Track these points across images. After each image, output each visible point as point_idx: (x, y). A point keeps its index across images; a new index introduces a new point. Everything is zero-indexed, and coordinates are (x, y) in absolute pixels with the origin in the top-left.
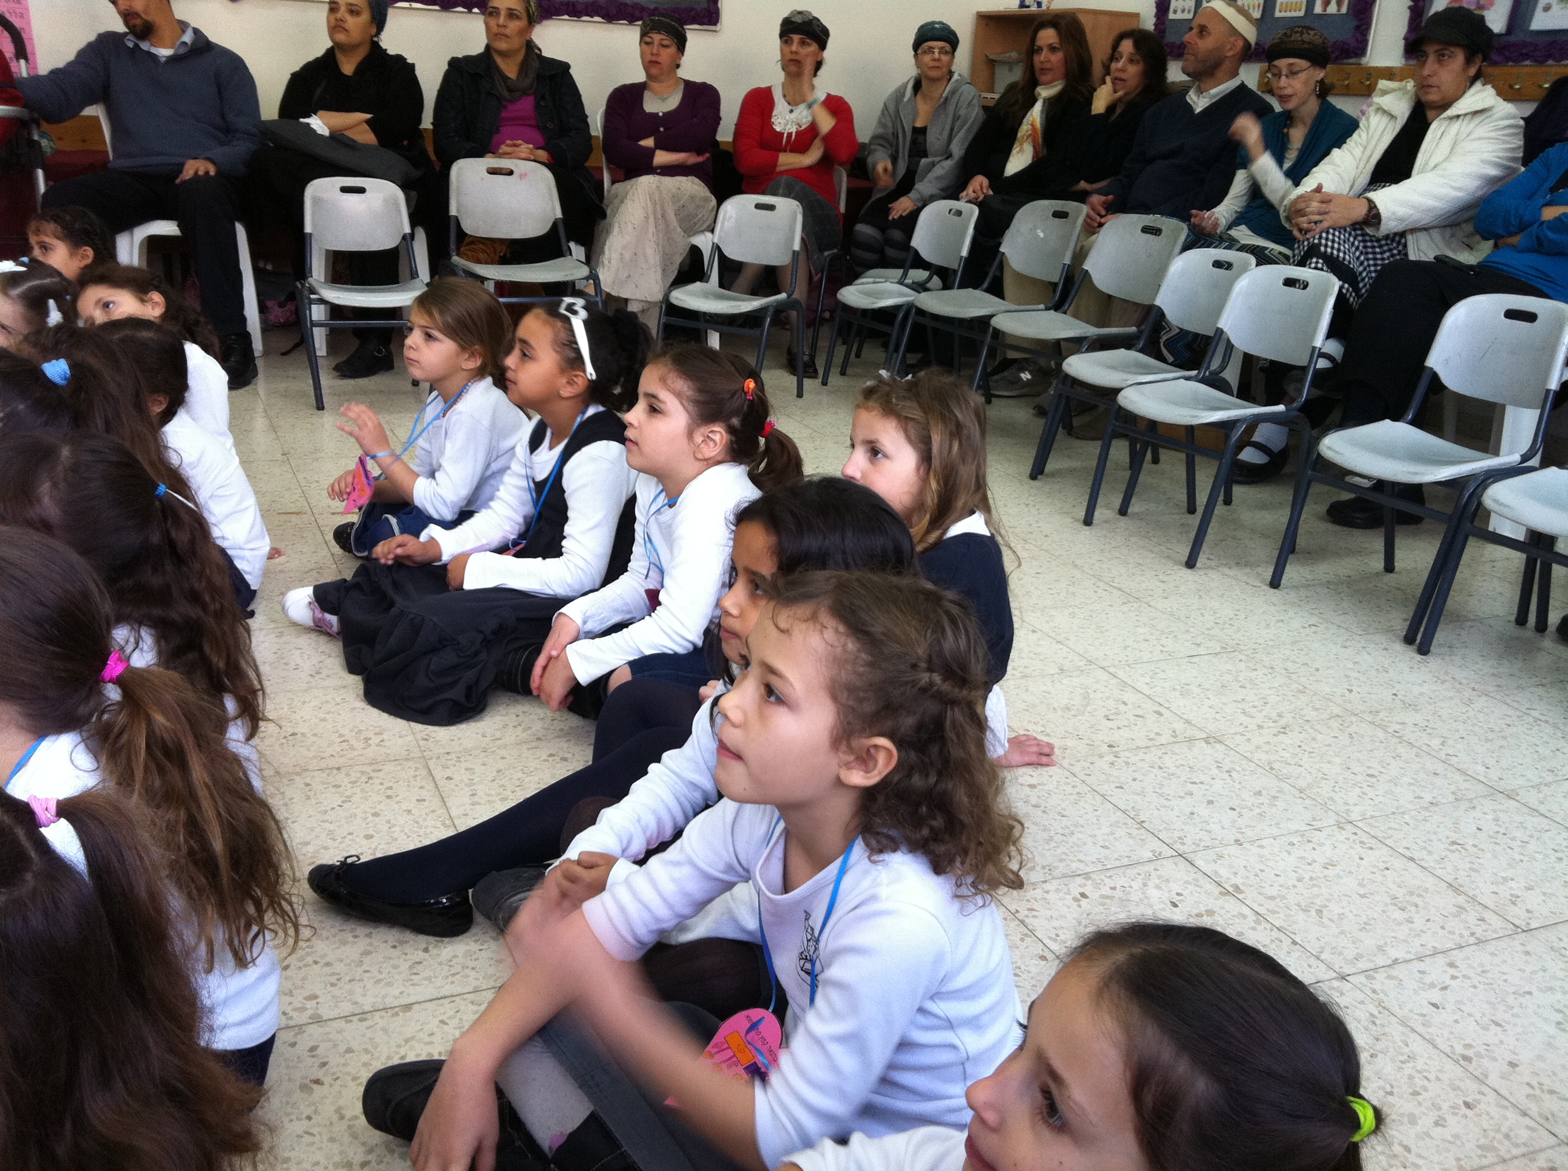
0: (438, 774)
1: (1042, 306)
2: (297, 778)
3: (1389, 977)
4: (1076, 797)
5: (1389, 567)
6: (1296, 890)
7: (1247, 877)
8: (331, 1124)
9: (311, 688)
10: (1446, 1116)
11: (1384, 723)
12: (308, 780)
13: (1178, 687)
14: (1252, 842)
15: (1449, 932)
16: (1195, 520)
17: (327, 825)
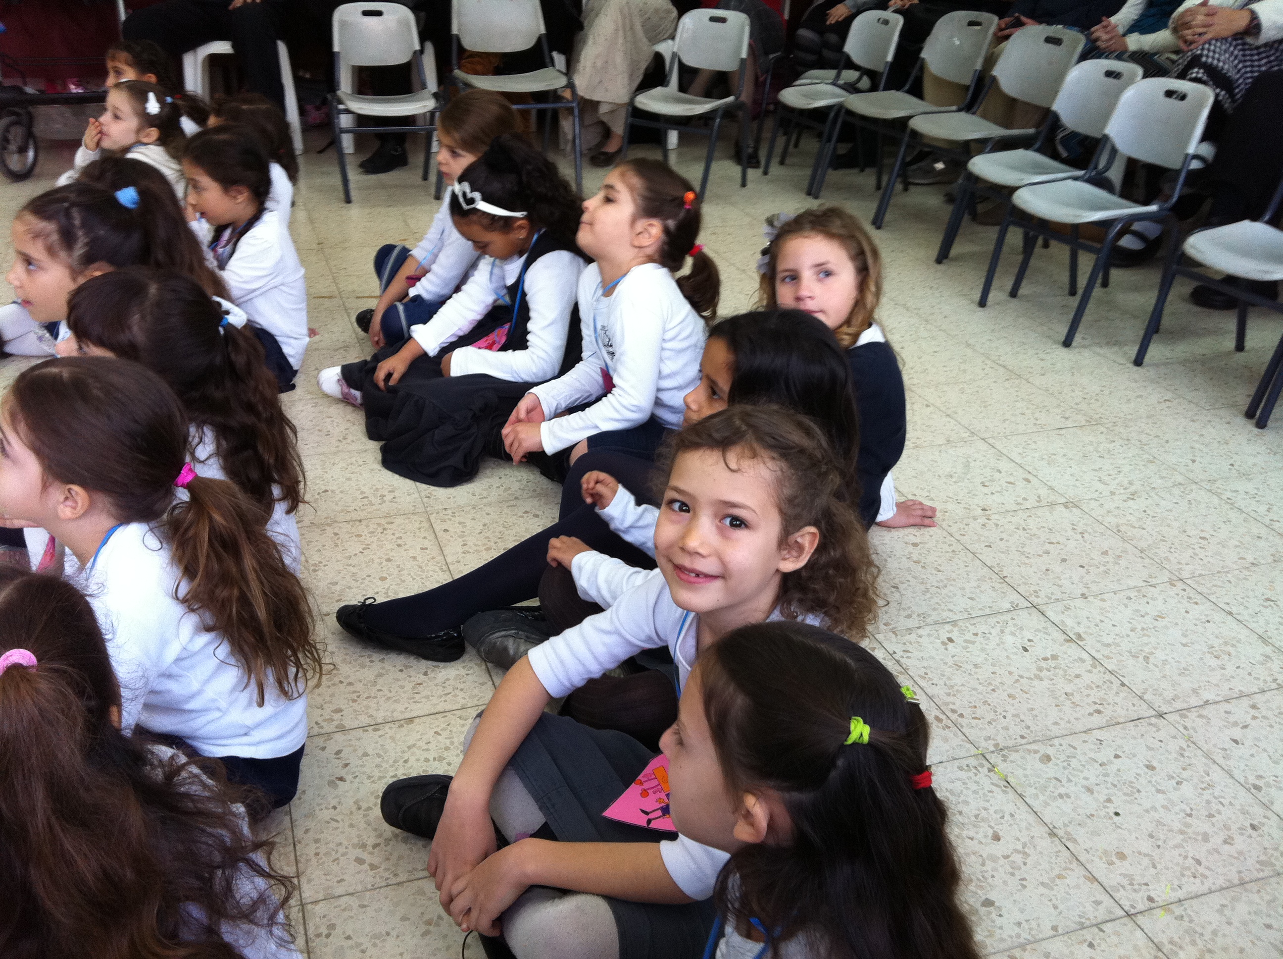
0: (438, 527)
1: (954, 108)
2: (327, 528)
3: (1200, 716)
4: (951, 554)
5: (1240, 347)
6: (1129, 639)
7: (1089, 627)
8: (351, 813)
9: (339, 451)
10: (1235, 836)
11: (1219, 491)
12: (336, 531)
13: (1045, 457)
14: (1095, 596)
15: (1255, 678)
16: (1075, 302)
17: (351, 568)
